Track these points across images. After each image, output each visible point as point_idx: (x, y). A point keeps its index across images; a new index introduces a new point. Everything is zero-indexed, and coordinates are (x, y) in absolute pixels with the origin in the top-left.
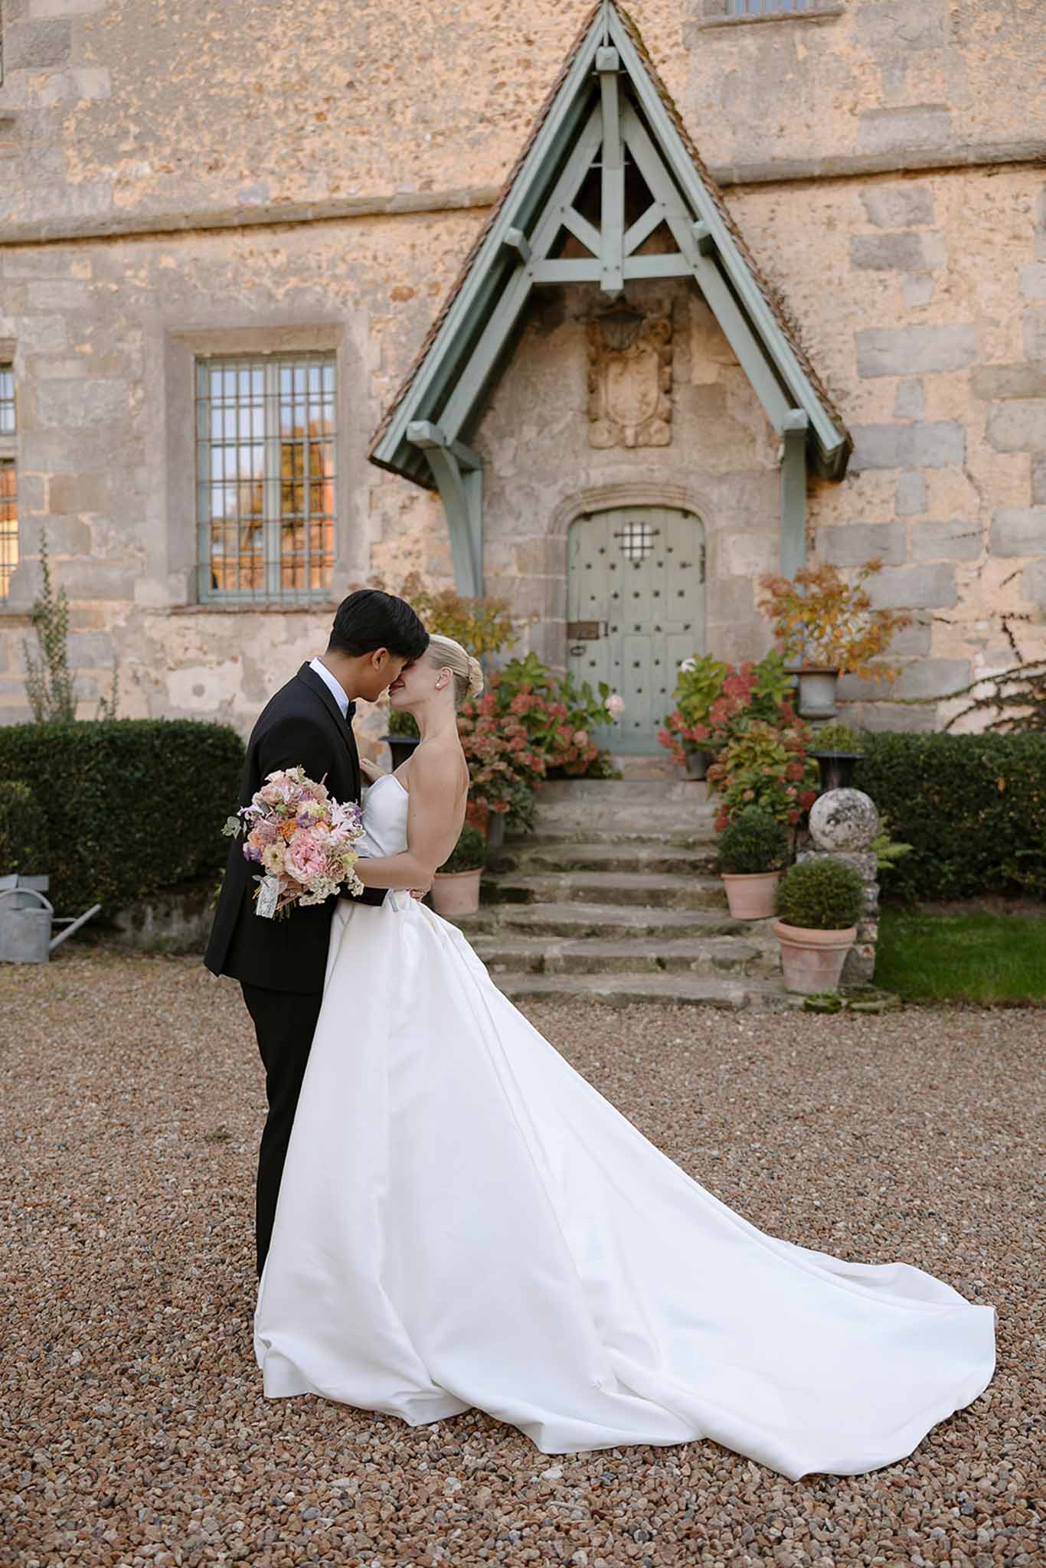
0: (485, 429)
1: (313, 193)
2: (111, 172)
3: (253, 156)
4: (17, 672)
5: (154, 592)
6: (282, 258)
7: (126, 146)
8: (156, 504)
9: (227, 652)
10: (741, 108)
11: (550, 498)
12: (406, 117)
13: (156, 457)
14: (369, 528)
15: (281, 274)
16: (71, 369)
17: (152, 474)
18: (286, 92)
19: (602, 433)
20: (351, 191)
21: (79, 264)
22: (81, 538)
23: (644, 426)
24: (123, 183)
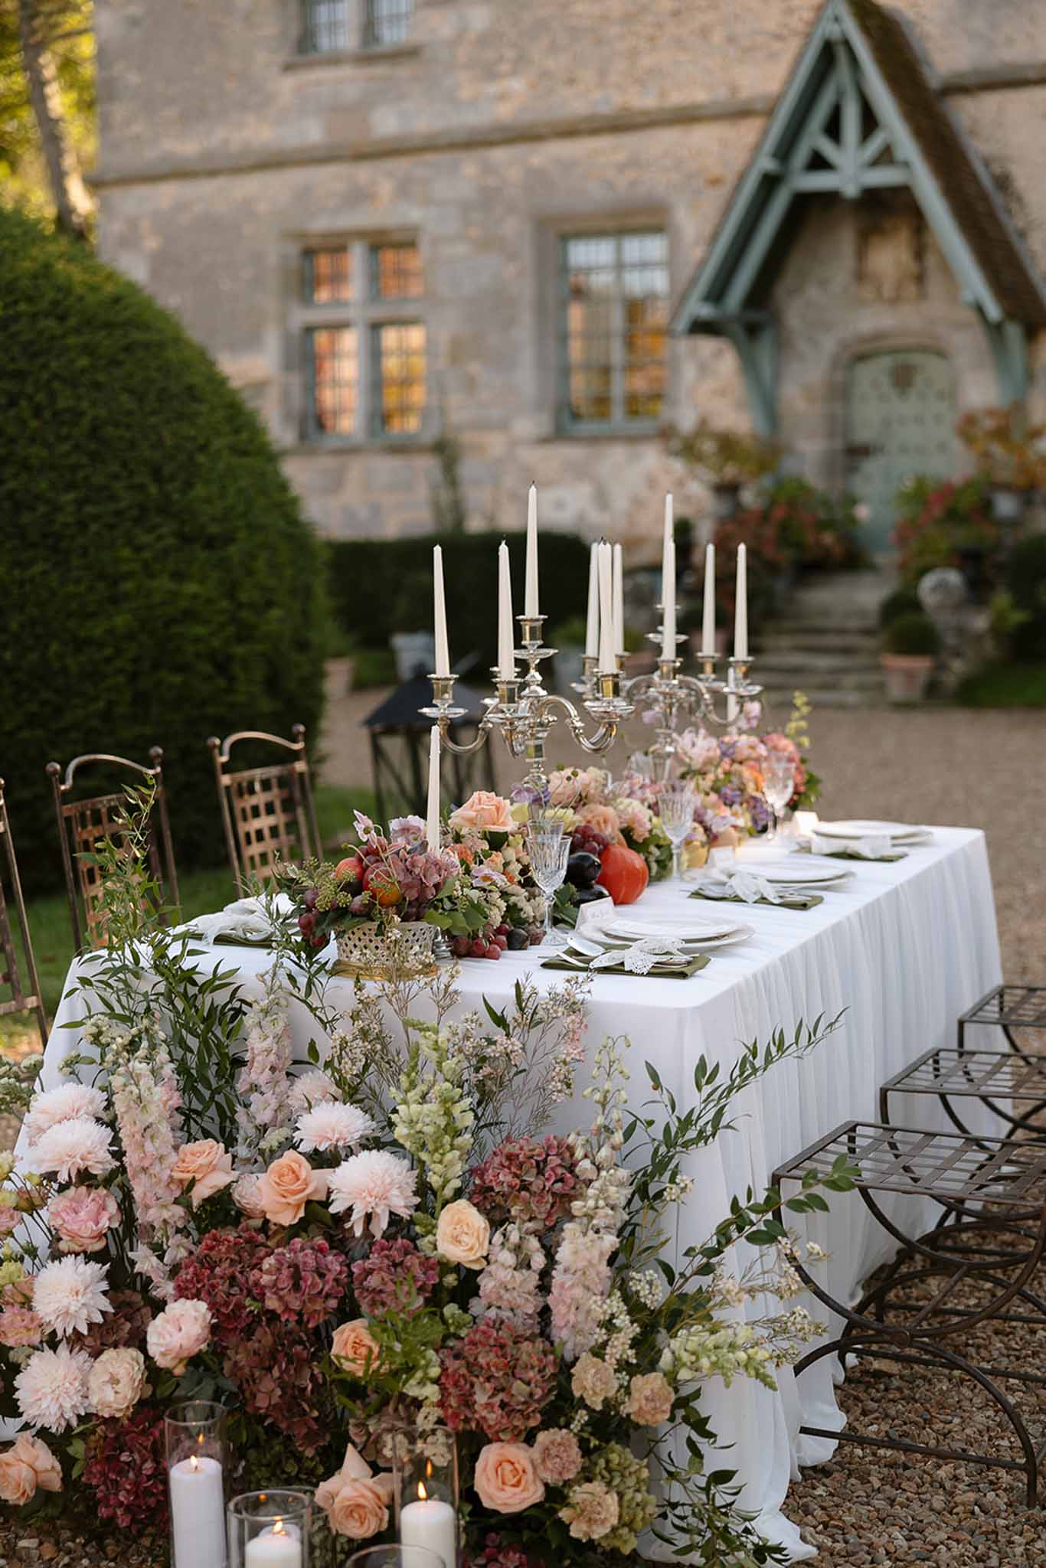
0: (780, 290)
1: (646, 101)
2: (493, 89)
3: (603, 74)
4: (422, 492)
5: (528, 426)
6: (621, 157)
7: (505, 67)
8: (527, 357)
9: (580, 472)
10: (978, 23)
11: (829, 344)
12: (718, 37)
13: (527, 319)
14: (689, 372)
15: (622, 168)
16: (461, 249)
17: (524, 332)
18: (628, 19)
19: (868, 292)
20: (677, 98)
21: (469, 166)
22: (470, 384)
23: (899, 286)
24: (502, 97)
